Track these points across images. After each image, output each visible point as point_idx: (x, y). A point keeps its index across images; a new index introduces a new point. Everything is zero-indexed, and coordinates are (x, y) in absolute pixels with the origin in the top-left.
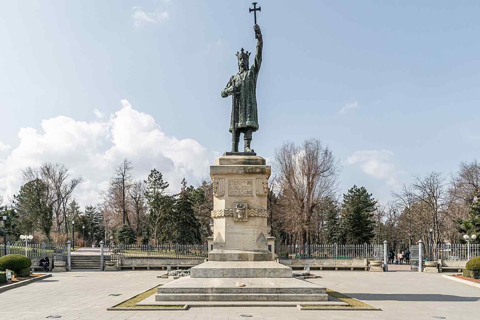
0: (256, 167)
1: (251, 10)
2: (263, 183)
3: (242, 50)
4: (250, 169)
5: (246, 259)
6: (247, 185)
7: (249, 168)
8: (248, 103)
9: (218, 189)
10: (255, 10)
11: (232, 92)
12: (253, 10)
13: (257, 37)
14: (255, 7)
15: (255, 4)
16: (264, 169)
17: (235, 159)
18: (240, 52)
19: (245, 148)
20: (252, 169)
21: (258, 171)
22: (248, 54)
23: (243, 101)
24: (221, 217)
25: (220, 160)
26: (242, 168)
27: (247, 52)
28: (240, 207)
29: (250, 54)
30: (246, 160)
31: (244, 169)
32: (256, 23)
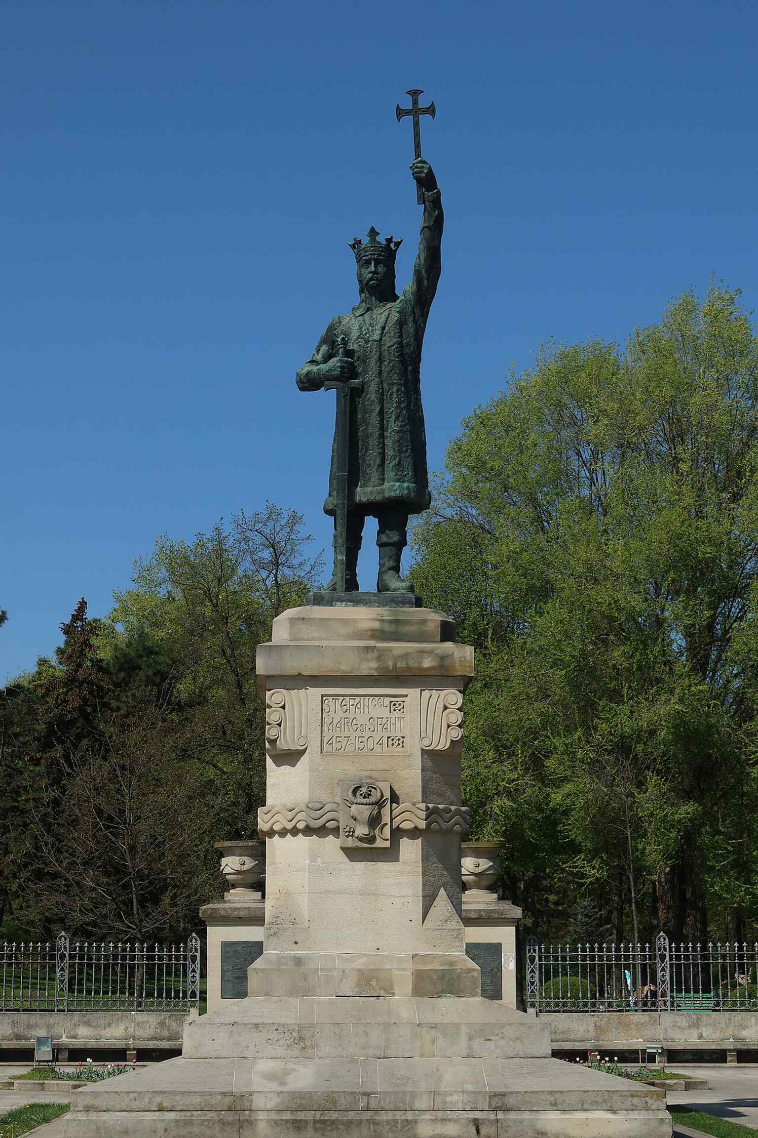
0: (422, 652)
1: (400, 113)
2: (445, 708)
3: (373, 233)
4: (399, 656)
5: (385, 990)
6: (387, 714)
7: (395, 652)
8: (393, 417)
9: (285, 728)
10: (415, 112)
11: (335, 379)
12: (408, 113)
13: (422, 199)
14: (415, 102)
15: (415, 94)
16: (448, 656)
17: (344, 622)
18: (366, 241)
19: (380, 574)
20: (406, 655)
21: (427, 663)
22: (392, 245)
23: (372, 411)
24: (295, 830)
26: (372, 654)
27: (389, 240)
28: (366, 797)
29: (398, 244)
30: (386, 624)
31: (378, 658)
32: (418, 155)
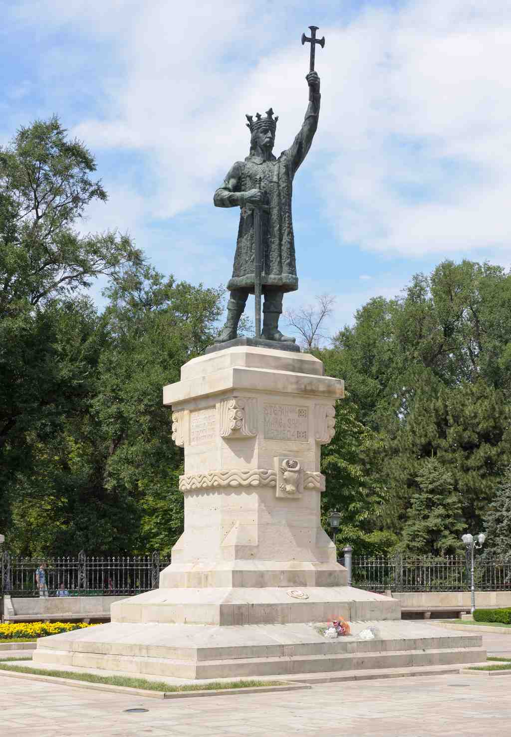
0: (319, 381)
1: (304, 39)
2: (327, 416)
4: (308, 383)
5: (302, 582)
6: (297, 418)
7: (306, 382)
9: (245, 422)
10: (313, 40)
12: (308, 40)
14: (313, 34)
15: (314, 29)
16: (332, 385)
20: (311, 383)
21: (322, 388)
24: (250, 486)
25: (246, 356)
26: (294, 380)
28: (292, 467)
30: (296, 362)
31: (297, 383)
